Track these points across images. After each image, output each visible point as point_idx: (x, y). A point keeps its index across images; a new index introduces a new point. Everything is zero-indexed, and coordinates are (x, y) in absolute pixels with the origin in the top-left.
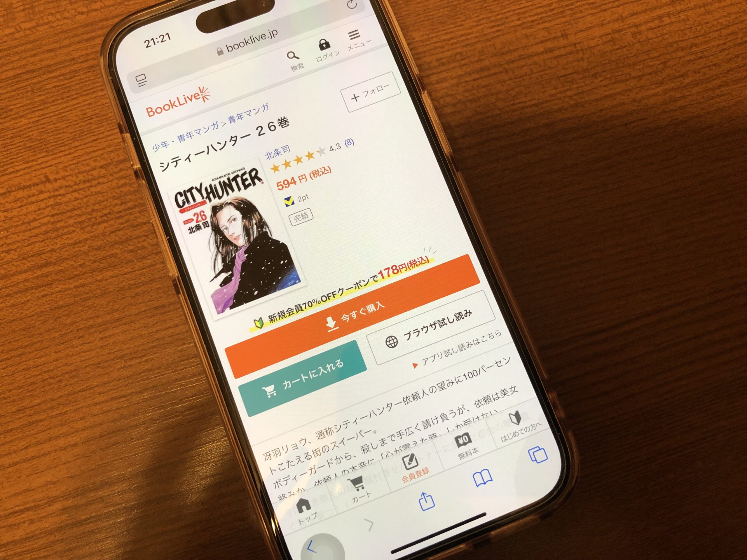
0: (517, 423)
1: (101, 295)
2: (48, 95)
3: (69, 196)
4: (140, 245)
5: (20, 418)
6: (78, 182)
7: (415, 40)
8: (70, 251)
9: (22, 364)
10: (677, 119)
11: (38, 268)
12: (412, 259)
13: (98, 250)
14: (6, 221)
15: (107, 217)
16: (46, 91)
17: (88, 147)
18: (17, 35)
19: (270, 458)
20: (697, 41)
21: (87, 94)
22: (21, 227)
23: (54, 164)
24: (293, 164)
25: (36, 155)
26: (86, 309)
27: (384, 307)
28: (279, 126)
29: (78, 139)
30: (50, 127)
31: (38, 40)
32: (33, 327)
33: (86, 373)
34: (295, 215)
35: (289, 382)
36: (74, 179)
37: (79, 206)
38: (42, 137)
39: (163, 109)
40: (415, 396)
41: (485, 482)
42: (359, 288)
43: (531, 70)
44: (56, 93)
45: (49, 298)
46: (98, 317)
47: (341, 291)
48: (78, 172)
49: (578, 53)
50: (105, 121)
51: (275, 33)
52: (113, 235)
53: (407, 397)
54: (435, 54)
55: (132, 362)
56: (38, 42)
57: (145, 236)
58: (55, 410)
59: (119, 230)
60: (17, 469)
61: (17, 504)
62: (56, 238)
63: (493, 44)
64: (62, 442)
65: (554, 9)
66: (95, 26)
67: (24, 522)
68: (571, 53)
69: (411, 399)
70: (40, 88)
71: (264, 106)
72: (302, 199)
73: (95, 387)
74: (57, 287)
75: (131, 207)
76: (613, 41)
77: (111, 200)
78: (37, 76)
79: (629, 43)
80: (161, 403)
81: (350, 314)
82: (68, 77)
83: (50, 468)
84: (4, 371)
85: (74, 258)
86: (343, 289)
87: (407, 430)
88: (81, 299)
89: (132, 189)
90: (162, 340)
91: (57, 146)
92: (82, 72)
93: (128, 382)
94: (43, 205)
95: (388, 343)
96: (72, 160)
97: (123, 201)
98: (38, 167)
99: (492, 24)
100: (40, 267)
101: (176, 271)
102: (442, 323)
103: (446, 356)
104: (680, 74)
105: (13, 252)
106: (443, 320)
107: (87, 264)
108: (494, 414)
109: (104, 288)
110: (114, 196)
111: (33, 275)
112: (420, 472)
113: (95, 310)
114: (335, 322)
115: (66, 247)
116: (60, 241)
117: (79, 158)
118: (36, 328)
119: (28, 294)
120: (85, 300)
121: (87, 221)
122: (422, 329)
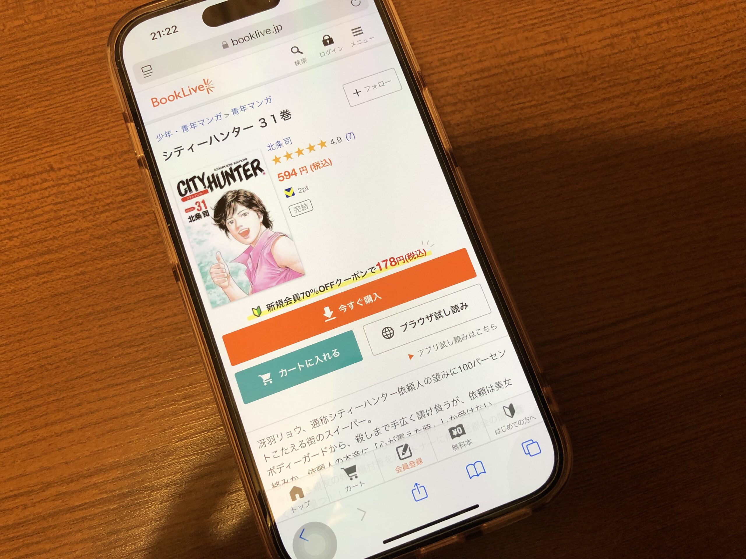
0: (511, 416)
1: (101, 283)
2: (55, 86)
3: (72, 185)
4: (141, 235)
5: (17, 403)
6: (81, 172)
7: (417, 40)
8: (72, 239)
9: (21, 350)
10: (674, 122)
11: (40, 255)
12: (410, 251)
13: (100, 238)
14: (10, 209)
15: (109, 207)
16: (53, 82)
17: (93, 137)
18: (26, 27)
19: (264, 445)
20: (694, 47)
21: (93, 86)
22: (24, 215)
23: (59, 154)
24: (294, 155)
25: (41, 144)
26: (86, 296)
27: (381, 298)
28: (282, 118)
29: (83, 130)
30: (56, 117)
31: (46, 32)
32: (33, 314)
33: (84, 360)
34: (295, 206)
35: (285, 370)
36: (78, 168)
37: (82, 195)
38: (48, 127)
39: (167, 99)
40: (410, 387)
41: (478, 474)
42: (357, 279)
43: (531, 72)
44: (62, 85)
45: (49, 285)
46: (97, 304)
47: (339, 282)
48: (81, 161)
49: (577, 56)
50: (110, 112)
51: (279, 28)
52: (114, 224)
53: (402, 388)
54: (437, 54)
55: (130, 351)
56: (46, 34)
57: (146, 226)
58: (52, 396)
59: (121, 220)
60: (13, 454)
61: (11, 489)
62: (58, 226)
63: (494, 46)
64: (57, 428)
65: (554, 13)
66: (103, 20)
67: (17, 507)
68: (570, 56)
69: (406, 390)
70: (46, 79)
71: (267, 99)
72: (302, 191)
73: (93, 373)
74: (58, 275)
75: (133, 197)
76: (612, 45)
77: (113, 190)
78: (44, 67)
79: (628, 48)
80: (158, 391)
81: (348, 304)
82: (74, 68)
83: (45, 454)
84: (3, 356)
85: (76, 247)
86: (341, 280)
87: (402, 421)
88: (81, 286)
89: (135, 180)
90: (160, 329)
91: (62, 136)
92: (89, 65)
93: (125, 370)
94: (46, 193)
95: (384, 334)
96: (77, 150)
97: (125, 191)
98: (42, 156)
99: (493, 27)
100: (42, 254)
101: (176, 259)
102: (439, 315)
103: (442, 348)
104: (677, 78)
105: (15, 239)
106: (440, 312)
107: (88, 252)
108: (488, 407)
109: (104, 276)
110: (117, 186)
111: (34, 262)
112: (414, 462)
113: (95, 298)
114: (332, 312)
115: (67, 236)
116: (63, 229)
117: (83, 148)
118: (35, 315)
119: (28, 281)
120: (86, 287)
121: (90, 210)
122: (418, 321)
